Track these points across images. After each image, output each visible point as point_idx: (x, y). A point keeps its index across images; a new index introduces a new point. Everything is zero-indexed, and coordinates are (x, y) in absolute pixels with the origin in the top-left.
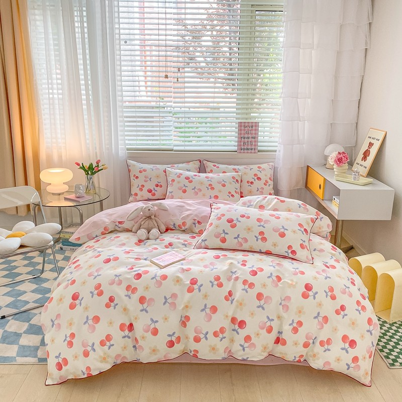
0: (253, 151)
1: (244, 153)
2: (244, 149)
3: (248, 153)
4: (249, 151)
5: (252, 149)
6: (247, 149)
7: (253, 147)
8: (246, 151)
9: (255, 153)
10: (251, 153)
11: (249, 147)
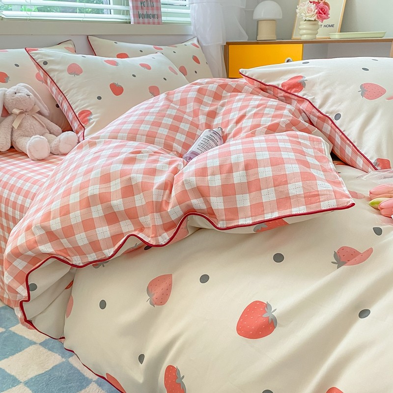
0: (156, 20)
1: (144, 23)
2: (143, 16)
3: (149, 23)
4: (151, 20)
5: (154, 16)
6: (148, 16)
7: (155, 12)
8: (146, 20)
9: (159, 23)
10: (154, 23)
11: (150, 12)
